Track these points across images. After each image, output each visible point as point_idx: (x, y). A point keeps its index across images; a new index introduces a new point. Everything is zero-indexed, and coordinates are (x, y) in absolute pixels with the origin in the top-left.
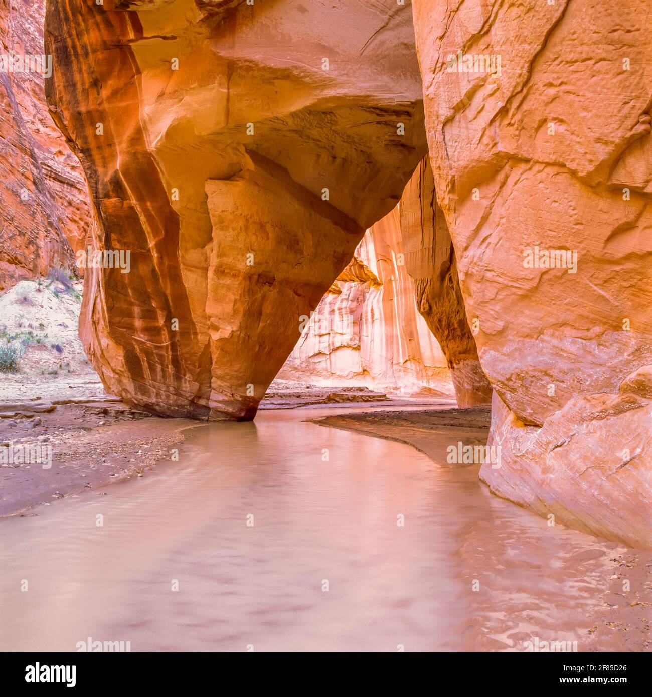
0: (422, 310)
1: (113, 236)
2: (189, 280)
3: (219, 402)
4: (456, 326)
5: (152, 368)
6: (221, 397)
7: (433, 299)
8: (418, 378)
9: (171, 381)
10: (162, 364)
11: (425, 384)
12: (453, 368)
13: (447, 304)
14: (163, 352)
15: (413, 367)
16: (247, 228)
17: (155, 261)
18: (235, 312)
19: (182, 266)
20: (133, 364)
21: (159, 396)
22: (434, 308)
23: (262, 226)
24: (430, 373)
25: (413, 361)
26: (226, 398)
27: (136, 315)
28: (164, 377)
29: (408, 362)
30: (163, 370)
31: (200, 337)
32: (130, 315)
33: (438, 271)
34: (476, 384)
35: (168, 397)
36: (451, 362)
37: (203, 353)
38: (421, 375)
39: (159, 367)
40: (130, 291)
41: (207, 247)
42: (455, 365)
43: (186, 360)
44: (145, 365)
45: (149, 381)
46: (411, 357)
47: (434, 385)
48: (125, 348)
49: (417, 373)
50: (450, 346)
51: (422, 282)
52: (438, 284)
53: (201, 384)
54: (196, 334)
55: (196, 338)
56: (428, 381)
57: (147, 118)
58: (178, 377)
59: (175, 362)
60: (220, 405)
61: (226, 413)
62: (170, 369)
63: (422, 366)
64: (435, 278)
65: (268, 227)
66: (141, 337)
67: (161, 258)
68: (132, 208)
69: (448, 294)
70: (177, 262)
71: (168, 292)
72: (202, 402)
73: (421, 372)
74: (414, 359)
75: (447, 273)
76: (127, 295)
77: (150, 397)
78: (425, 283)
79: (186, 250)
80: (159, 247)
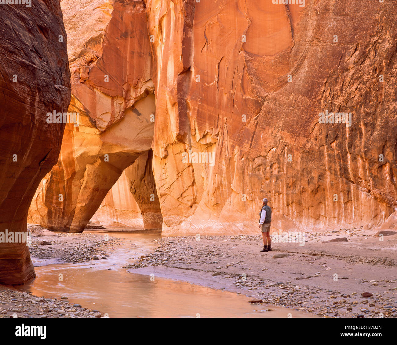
0: (132, 191)
1: (54, 176)
2: (74, 189)
3: (74, 226)
4: (146, 199)
5: (56, 215)
6: (75, 225)
7: (137, 187)
8: (111, 217)
9: (60, 219)
10: (59, 214)
11: (115, 221)
12: (143, 214)
13: (142, 190)
14: (60, 210)
15: (108, 209)
16: (96, 176)
17: (66, 184)
18: (87, 199)
19: (73, 185)
20: (50, 214)
21: (55, 225)
22: (137, 191)
23: (99, 176)
24: (118, 214)
25: (107, 206)
26: (77, 225)
27: (54, 198)
28: (59, 218)
29: (105, 207)
30: (59, 216)
31: (73, 205)
32: (52, 198)
33: (139, 178)
34: (153, 221)
35: (58, 224)
36: (143, 212)
37: (73, 210)
38: (113, 215)
39: (58, 215)
40: (54, 192)
41: (82, 180)
42: (144, 213)
43: (67, 212)
44: (54, 214)
45: (53, 219)
46: (107, 204)
47: (121, 221)
48: (49, 208)
49: (111, 213)
50: (143, 206)
51: (132, 180)
52: (139, 182)
53: (69, 220)
54: (72, 204)
55: (72, 206)
56: (117, 219)
57: (75, 150)
58: (63, 218)
59: (63, 213)
60: (74, 227)
61: (76, 230)
62: (61, 215)
63: (113, 209)
64: (138, 180)
65: (101, 176)
66: (54, 205)
67: (67, 183)
68: (63, 170)
69: (143, 187)
70: (72, 184)
71: (67, 192)
72: (68, 226)
73: (113, 213)
74: (109, 205)
75: (143, 178)
76: (53, 193)
77: (52, 224)
78: (134, 181)
79: (75, 181)
80: (68, 180)
